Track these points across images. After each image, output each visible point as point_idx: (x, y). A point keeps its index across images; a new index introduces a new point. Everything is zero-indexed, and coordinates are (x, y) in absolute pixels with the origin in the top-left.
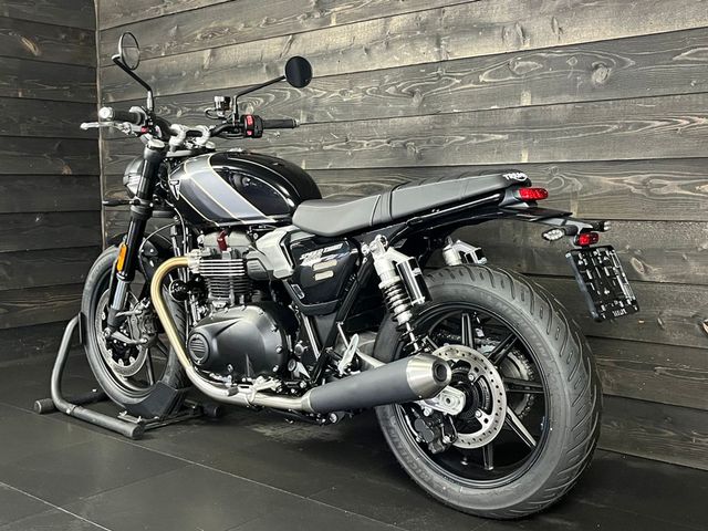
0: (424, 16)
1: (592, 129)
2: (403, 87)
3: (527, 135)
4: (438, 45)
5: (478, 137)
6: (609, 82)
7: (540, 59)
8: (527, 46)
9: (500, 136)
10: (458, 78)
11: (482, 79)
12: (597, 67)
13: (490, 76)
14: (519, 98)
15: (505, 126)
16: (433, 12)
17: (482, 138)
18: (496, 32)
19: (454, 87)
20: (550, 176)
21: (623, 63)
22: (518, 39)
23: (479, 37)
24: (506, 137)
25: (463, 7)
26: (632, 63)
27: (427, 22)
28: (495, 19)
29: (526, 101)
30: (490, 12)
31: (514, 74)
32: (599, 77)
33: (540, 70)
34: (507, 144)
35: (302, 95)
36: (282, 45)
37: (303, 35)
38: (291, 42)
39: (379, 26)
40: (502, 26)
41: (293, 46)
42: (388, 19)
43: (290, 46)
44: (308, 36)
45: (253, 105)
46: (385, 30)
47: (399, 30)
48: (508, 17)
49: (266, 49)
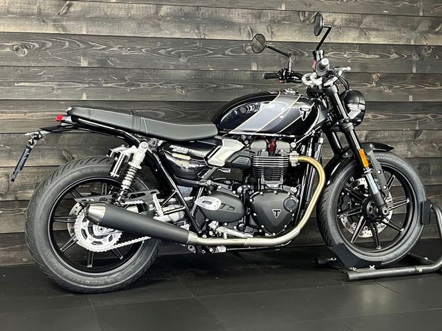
0: (187, 9)
2: (172, 51)
3: (254, 86)
4: (198, 29)
5: (225, 86)
9: (239, 86)
10: (211, 50)
11: (227, 52)
13: (232, 51)
14: (250, 66)
15: (241, 81)
16: (193, 8)
17: (228, 86)
18: (236, 28)
19: (209, 55)
21: (303, 54)
22: (249, 34)
23: (225, 28)
24: (242, 86)
25: (214, 10)
26: (307, 55)
27: (189, 13)
29: (254, 68)
30: (231, 15)
31: (246, 52)
34: (243, 91)
35: (82, 46)
36: (60, 6)
37: (82, 3)
38: (69, 6)
39: (151, 9)
40: (239, 25)
41: (72, 9)
42: (159, 6)
43: (68, 9)
44: (87, 4)
45: (27, 48)
46: (157, 13)
47: (168, 15)
48: (241, 20)
49: (42, 7)
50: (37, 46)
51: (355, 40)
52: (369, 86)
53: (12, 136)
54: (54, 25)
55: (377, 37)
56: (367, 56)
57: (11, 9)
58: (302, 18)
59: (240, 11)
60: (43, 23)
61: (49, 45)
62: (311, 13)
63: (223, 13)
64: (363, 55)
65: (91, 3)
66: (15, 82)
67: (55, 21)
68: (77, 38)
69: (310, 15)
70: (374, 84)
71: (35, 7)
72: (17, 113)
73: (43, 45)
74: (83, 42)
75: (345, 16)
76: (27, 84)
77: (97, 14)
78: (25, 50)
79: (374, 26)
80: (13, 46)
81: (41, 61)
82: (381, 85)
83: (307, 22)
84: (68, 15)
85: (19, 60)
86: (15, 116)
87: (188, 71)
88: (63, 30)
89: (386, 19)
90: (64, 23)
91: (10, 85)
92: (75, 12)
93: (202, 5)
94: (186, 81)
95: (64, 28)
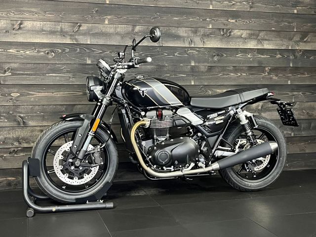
1: (213, 75)
2: (143, 54)
3: (193, 75)
5: (175, 75)
6: (219, 61)
7: (197, 51)
8: (193, 46)
9: (183, 75)
10: (166, 53)
11: (176, 54)
12: (215, 55)
13: (179, 54)
14: (190, 63)
15: (186, 72)
17: (177, 75)
18: (182, 39)
19: (165, 56)
20: (201, 89)
21: (222, 56)
22: (190, 43)
23: (175, 40)
24: (185, 75)
25: (168, 28)
26: (225, 55)
28: (181, 34)
29: (193, 64)
30: (178, 32)
31: (187, 54)
32: (216, 59)
33: (197, 54)
34: (186, 78)
35: (88, 51)
36: (74, 27)
37: (88, 25)
38: (80, 26)
39: (130, 28)
40: (183, 37)
41: (81, 28)
42: (134, 26)
43: (79, 28)
44: (90, 25)
45: (54, 52)
46: (133, 30)
47: (140, 32)
48: (185, 35)
49: (63, 27)
50: (60, 51)
51: (255, 46)
52: (264, 75)
53: (45, 107)
54: (70, 38)
55: (268, 44)
56: (262, 56)
57: (44, 29)
58: (222, 33)
59: (184, 29)
60: (64, 37)
61: (67, 50)
62: (228, 30)
63: (173, 31)
64: (259, 56)
65: (93, 25)
66: (46, 74)
67: (71, 35)
68: (84, 46)
69: (227, 31)
70: (267, 74)
71: (59, 27)
72: (48, 92)
73: (64, 50)
74: (88, 49)
75: (248, 32)
76: (54, 75)
77: (97, 31)
78: (53, 53)
79: (266, 37)
80: (45, 51)
81: (62, 60)
82: (271, 74)
83: (225, 35)
84: (79, 32)
85: (49, 60)
86: (46, 94)
87: (153, 66)
88: (76, 41)
89: (274, 33)
90: (77, 37)
91: (44, 75)
92: (83, 30)
93: (161, 25)
94: (151, 72)
95: (76, 40)
